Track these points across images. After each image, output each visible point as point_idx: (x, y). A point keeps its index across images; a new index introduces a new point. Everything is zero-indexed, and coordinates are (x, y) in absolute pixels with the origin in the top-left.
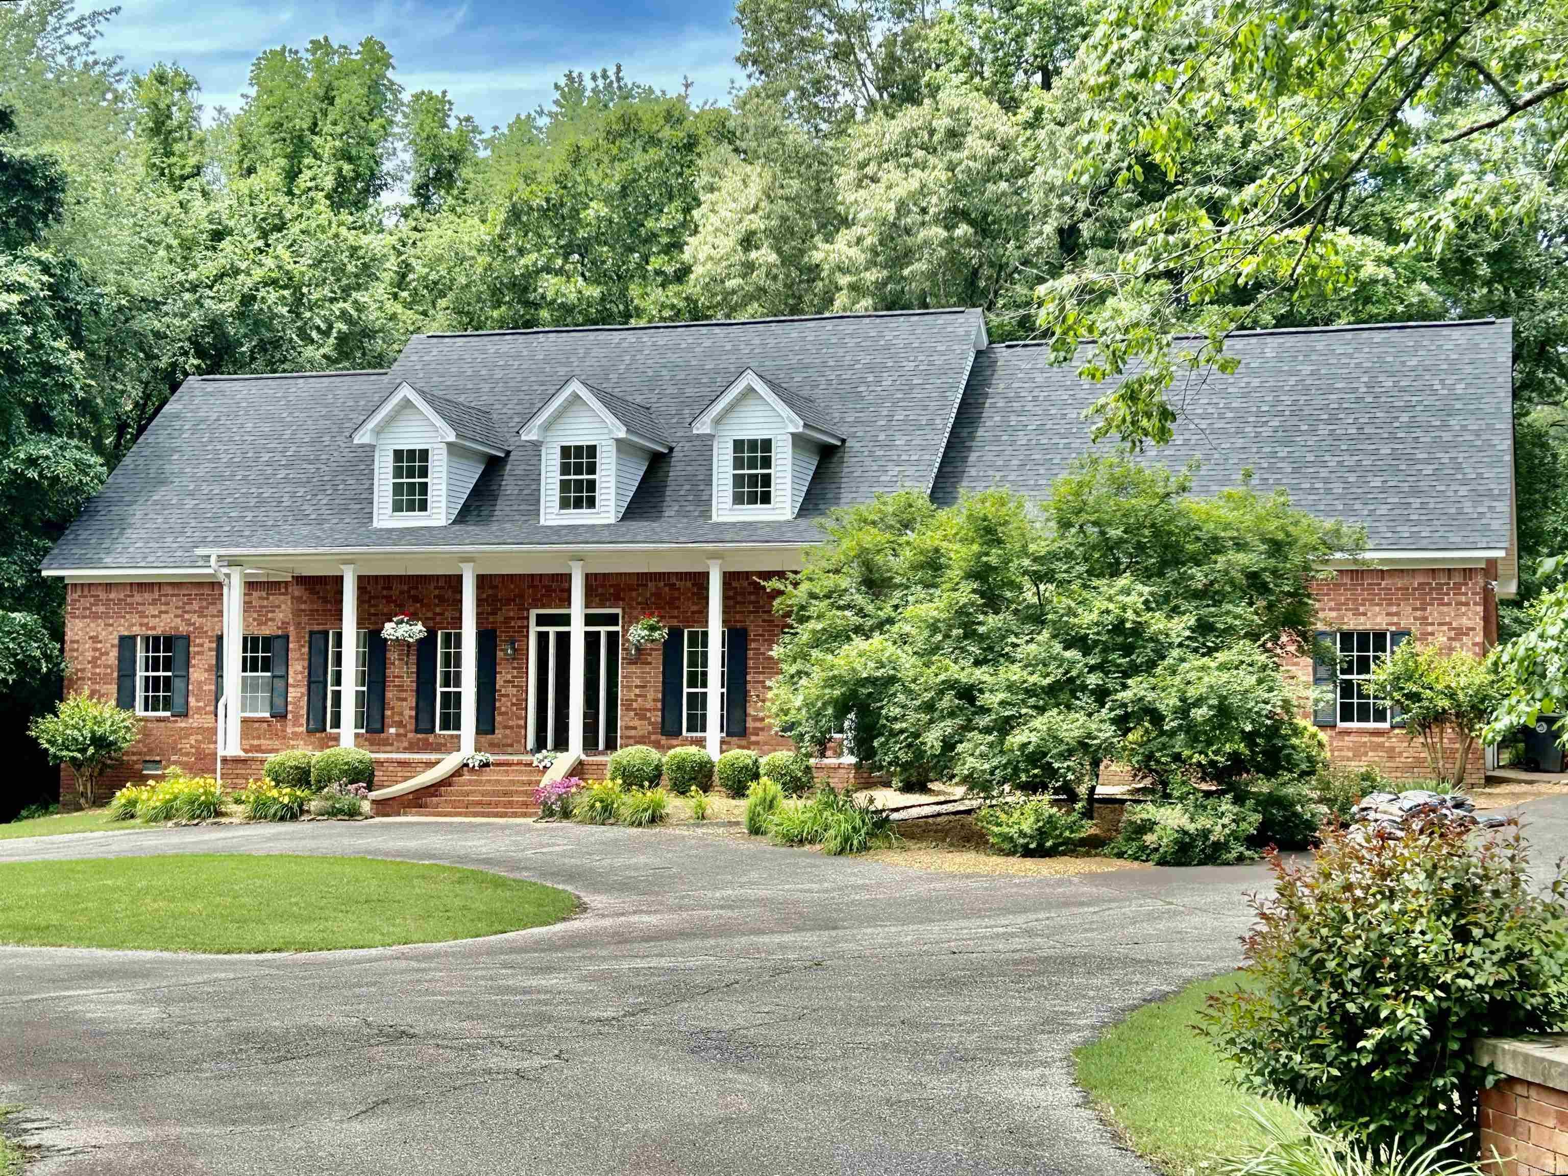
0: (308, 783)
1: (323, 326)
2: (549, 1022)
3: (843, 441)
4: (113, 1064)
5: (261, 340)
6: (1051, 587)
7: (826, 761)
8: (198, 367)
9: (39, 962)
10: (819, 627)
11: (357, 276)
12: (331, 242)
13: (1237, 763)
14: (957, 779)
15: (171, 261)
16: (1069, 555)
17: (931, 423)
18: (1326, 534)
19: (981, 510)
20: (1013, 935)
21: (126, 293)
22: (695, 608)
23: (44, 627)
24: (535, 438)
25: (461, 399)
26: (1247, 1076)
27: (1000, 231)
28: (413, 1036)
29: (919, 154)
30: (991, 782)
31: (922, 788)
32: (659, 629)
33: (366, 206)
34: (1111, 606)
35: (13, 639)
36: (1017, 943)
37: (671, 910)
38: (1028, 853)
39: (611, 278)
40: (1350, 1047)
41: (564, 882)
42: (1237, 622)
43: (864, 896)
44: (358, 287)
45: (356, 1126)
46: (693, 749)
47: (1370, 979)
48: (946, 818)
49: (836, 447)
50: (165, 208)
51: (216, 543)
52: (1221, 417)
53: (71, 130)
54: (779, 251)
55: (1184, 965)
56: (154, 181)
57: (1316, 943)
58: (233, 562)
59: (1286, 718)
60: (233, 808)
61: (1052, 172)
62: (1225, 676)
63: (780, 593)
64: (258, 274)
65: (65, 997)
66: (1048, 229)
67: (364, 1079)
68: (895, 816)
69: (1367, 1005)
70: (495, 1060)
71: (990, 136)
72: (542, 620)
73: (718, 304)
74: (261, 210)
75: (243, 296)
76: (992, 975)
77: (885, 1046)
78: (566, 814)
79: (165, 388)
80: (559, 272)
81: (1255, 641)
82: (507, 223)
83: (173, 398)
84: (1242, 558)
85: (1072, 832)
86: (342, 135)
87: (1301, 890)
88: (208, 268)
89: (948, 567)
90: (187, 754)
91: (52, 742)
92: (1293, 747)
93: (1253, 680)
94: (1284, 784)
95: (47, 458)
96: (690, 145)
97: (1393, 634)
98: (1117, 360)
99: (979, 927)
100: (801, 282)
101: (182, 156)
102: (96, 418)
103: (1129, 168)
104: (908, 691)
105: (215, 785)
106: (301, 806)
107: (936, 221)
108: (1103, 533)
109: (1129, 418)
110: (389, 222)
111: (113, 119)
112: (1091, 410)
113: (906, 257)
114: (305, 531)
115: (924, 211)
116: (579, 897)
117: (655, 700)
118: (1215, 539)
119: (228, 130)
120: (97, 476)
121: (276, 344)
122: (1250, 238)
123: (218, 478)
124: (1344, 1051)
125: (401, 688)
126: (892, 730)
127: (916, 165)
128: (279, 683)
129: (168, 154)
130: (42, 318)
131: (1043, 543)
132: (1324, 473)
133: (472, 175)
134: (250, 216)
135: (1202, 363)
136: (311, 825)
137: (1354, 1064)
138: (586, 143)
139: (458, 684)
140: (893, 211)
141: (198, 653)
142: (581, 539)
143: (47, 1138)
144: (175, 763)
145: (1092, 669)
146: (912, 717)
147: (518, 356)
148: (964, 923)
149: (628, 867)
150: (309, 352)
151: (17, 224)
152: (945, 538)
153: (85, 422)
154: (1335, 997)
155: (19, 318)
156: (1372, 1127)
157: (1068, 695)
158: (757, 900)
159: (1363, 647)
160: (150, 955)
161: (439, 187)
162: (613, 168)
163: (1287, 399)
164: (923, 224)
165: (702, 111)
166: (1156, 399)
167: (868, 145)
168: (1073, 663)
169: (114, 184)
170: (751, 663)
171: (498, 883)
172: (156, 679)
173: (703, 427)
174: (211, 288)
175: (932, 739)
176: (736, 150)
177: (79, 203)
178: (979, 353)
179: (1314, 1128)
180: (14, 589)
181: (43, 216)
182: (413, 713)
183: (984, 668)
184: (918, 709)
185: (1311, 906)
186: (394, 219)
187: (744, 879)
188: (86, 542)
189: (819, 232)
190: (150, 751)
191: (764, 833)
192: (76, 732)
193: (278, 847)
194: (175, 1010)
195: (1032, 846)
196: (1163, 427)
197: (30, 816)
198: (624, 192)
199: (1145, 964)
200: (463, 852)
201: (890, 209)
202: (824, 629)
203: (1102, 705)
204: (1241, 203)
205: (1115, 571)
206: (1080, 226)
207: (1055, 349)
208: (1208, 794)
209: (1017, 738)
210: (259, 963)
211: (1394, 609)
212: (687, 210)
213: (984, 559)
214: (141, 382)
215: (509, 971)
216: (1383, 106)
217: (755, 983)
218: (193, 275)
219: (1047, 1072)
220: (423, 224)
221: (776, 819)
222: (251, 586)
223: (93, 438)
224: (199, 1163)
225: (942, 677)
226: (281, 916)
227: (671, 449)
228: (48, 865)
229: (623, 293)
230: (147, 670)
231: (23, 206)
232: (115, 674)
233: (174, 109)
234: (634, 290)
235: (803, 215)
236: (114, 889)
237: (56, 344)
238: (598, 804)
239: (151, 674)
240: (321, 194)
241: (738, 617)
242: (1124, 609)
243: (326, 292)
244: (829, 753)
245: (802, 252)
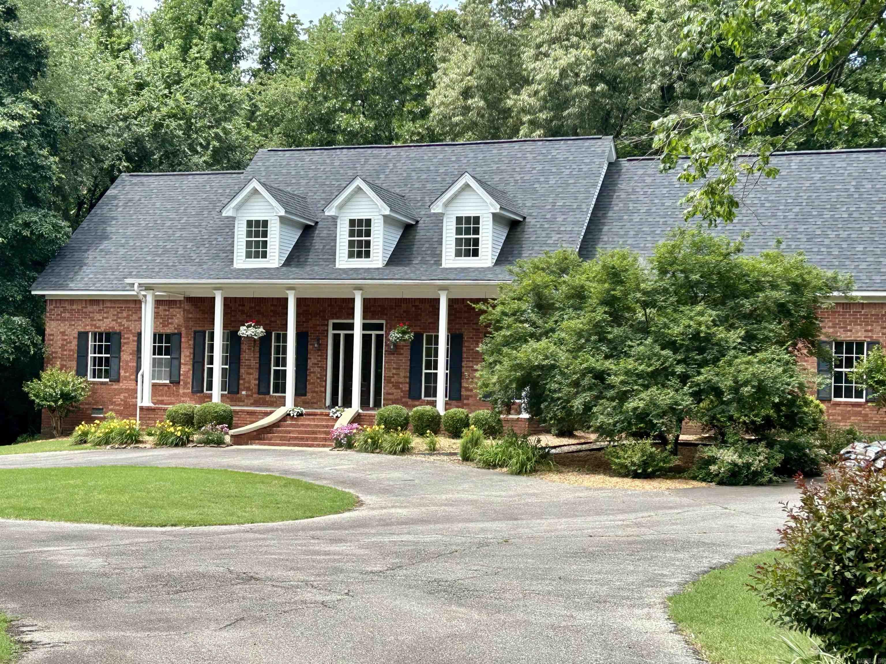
0: (192, 424)
1: (204, 143)
2: (341, 573)
3: (524, 218)
4: (76, 592)
5: (166, 151)
6: (654, 311)
7: (511, 416)
8: (127, 167)
9: (30, 530)
10: (508, 333)
11: (225, 112)
12: (210, 91)
13: (768, 422)
14: (591, 429)
15: (112, 102)
16: (665, 291)
17: (579, 208)
18: (827, 280)
19: (609, 261)
20: (628, 526)
21: (84, 121)
22: (430, 321)
23: (32, 326)
24: (333, 214)
25: (289, 189)
26: (780, 616)
27: (624, 88)
28: (257, 579)
29: (574, 39)
30: (613, 431)
31: (570, 434)
32: (408, 333)
33: (230, 70)
34: (692, 323)
35: (14, 333)
36: (629, 531)
37: (415, 506)
38: (636, 476)
39: (381, 115)
40: (847, 599)
41: (350, 488)
42: (771, 334)
43: (533, 500)
44: (226, 119)
45: (224, 634)
46: (428, 408)
47: (860, 558)
48: (586, 453)
49: (520, 221)
50: (108, 69)
51: (137, 276)
52: (762, 205)
53: (52, 20)
54: (486, 100)
55: (736, 547)
56: (102, 53)
57: (827, 534)
58: (148, 288)
59: (800, 395)
60: (147, 438)
61: (658, 51)
62: (763, 368)
63: (483, 312)
64: (164, 110)
65: (45, 551)
66: (654, 87)
67: (228, 605)
68: (553, 451)
69: (858, 574)
70: (308, 595)
71: (619, 28)
72: (336, 327)
73: (447, 132)
74: (167, 70)
75: (155, 124)
76: (616, 550)
77: (549, 593)
78: (350, 446)
79: (107, 180)
80: (348, 112)
81: (782, 346)
82: (317, 80)
83: (113, 186)
84: (775, 294)
85: (664, 463)
86: (216, 25)
87: (817, 501)
88: (135, 106)
89: (589, 297)
90: (119, 405)
91: (37, 396)
92: (805, 413)
93: (781, 370)
94: (798, 436)
95: (36, 222)
96: (432, 33)
97: (869, 344)
98: (703, 169)
99: (607, 520)
100: (499, 119)
101: (119, 37)
102: (65, 198)
103: (713, 47)
104: (563, 374)
105: (136, 423)
106: (188, 438)
107: (584, 81)
108: (687, 277)
109: (709, 205)
110: (245, 79)
111: (77, 14)
112: (684, 200)
113: (565, 104)
114: (192, 269)
115: (577, 75)
116: (358, 497)
117: (405, 377)
118: (758, 282)
119: (147, 21)
120: (66, 234)
121: (175, 154)
122: (788, 92)
123: (139, 236)
124: (842, 602)
125: (249, 367)
126: (552, 398)
127: (572, 46)
128: (176, 362)
129: (110, 36)
130: (33, 136)
131: (649, 283)
132: (827, 242)
133: (296, 51)
134: (160, 75)
135: (755, 171)
136: (194, 449)
137: (849, 610)
138: (366, 30)
139: (284, 365)
140: (558, 75)
141: (125, 343)
142: (360, 277)
143: (36, 636)
144: (112, 410)
145: (679, 362)
146: (566, 390)
147: (324, 163)
148: (597, 518)
149: (388, 479)
150: (196, 159)
151: (18, 78)
152: (588, 279)
153: (58, 200)
154: (837, 568)
155: (19, 135)
156: (859, 650)
157: (663, 378)
158: (468, 500)
159: (849, 350)
160: (96, 527)
161: (275, 59)
162: (383, 47)
163: (805, 196)
164: (576, 83)
165: (439, 12)
166: (726, 194)
167: (543, 33)
168: (667, 358)
169: (77, 54)
170: (465, 355)
171: (309, 487)
172: (101, 359)
173: (437, 208)
174: (136, 118)
175: (577, 403)
176: (460, 36)
177: (56, 65)
178: (610, 164)
179: (822, 649)
180: (14, 301)
181: (34, 73)
182: (257, 382)
183: (611, 361)
184: (569, 385)
185: (823, 511)
186: (248, 77)
187: (460, 488)
188: (59, 274)
189: (510, 87)
190: (96, 403)
191: (472, 460)
192: (51, 390)
193: (173, 463)
194: (113, 560)
195: (639, 471)
196: (730, 211)
197: (24, 441)
198: (390, 61)
199: (710, 546)
200: (287, 468)
201: (556, 73)
202: (511, 335)
203: (685, 385)
204: (783, 70)
205: (694, 301)
206: (675, 85)
207: (664, 162)
208: (750, 441)
209: (631, 404)
210: (163, 533)
211: (870, 328)
212: (428, 74)
213: (612, 292)
214: (93, 176)
215: (316, 541)
216: (874, 10)
217: (467, 551)
218: (125, 111)
219: (651, 611)
220: (265, 81)
221: (479, 452)
222: (158, 303)
223: (63, 211)
224: (129, 653)
225: (584, 366)
226: (174, 505)
227: (417, 222)
228: (35, 471)
229: (388, 124)
230: (95, 353)
231: (22, 67)
232: (76, 355)
233: (114, 8)
234: (395, 124)
235: (501, 77)
236: (75, 487)
237: (41, 152)
238: (369, 440)
239: (97, 355)
240: (203, 61)
241: (457, 326)
242: (700, 324)
243: (206, 122)
244: (512, 412)
245: (500, 100)
